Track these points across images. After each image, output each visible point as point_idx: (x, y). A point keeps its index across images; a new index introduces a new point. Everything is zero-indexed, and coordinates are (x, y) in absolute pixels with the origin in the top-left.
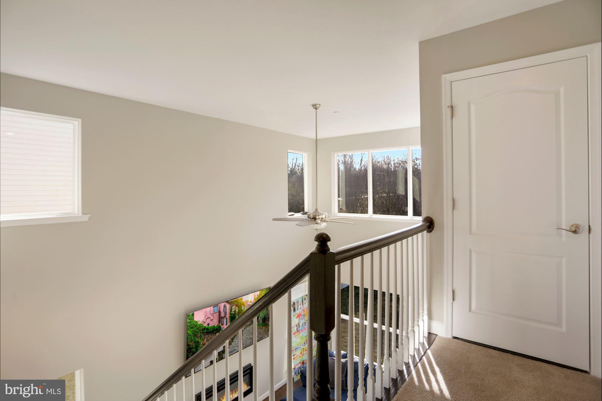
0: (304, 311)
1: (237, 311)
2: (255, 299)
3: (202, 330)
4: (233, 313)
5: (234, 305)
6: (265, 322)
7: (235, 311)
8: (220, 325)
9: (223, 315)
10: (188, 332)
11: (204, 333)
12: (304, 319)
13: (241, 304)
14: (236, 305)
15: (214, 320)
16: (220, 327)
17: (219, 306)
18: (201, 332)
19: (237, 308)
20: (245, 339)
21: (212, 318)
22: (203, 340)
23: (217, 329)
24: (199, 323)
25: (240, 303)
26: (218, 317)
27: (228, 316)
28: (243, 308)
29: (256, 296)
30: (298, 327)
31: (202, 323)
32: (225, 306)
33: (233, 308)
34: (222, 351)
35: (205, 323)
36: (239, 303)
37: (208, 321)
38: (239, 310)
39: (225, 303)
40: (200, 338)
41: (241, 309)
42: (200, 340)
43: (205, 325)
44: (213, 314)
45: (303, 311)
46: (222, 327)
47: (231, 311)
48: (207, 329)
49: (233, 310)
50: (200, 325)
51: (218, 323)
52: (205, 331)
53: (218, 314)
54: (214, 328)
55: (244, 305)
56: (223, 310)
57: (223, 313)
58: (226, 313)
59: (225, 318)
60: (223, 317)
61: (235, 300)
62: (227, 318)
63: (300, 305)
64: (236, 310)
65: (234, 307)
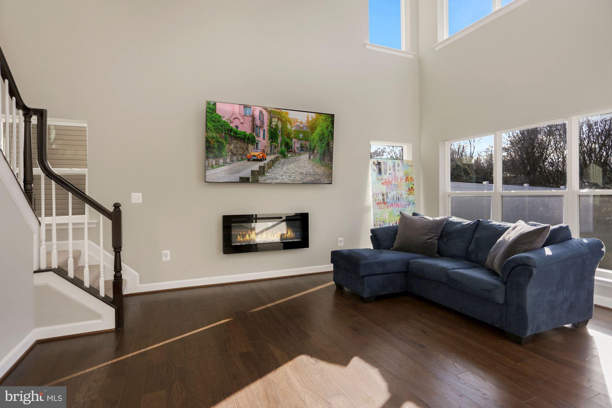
0: (397, 180)
1: (280, 127)
2: (308, 121)
3: (228, 131)
4: (274, 127)
5: (275, 117)
6: (324, 160)
7: (276, 125)
8: (255, 135)
9: (258, 123)
10: (208, 124)
11: (231, 135)
12: (396, 191)
13: (286, 120)
14: (279, 119)
15: (245, 124)
16: (254, 138)
17: (252, 108)
18: (227, 132)
19: (280, 122)
20: (292, 171)
21: (242, 121)
22: (229, 144)
23: (248, 139)
24: (223, 119)
25: (285, 118)
26: (251, 123)
27: (266, 127)
28: (289, 126)
29: (310, 119)
30: (385, 196)
31: (227, 121)
32: (261, 112)
33: (273, 120)
34: (257, 171)
35: (232, 123)
36: (282, 117)
37: (236, 122)
38: (283, 127)
39: (263, 110)
40: (224, 139)
41: (287, 127)
42: (225, 142)
43: (233, 126)
44: (244, 116)
45: (395, 180)
46: (257, 138)
47: (271, 123)
48: (235, 133)
49: (274, 123)
50: (225, 122)
51: (250, 131)
52: (232, 134)
53: (251, 119)
54: (246, 136)
55: (291, 124)
56: (259, 117)
57: (259, 121)
58: (263, 122)
59: (261, 129)
60: (258, 126)
61: (277, 110)
62: (264, 130)
63: (390, 170)
64: (279, 125)
65: (275, 120)
